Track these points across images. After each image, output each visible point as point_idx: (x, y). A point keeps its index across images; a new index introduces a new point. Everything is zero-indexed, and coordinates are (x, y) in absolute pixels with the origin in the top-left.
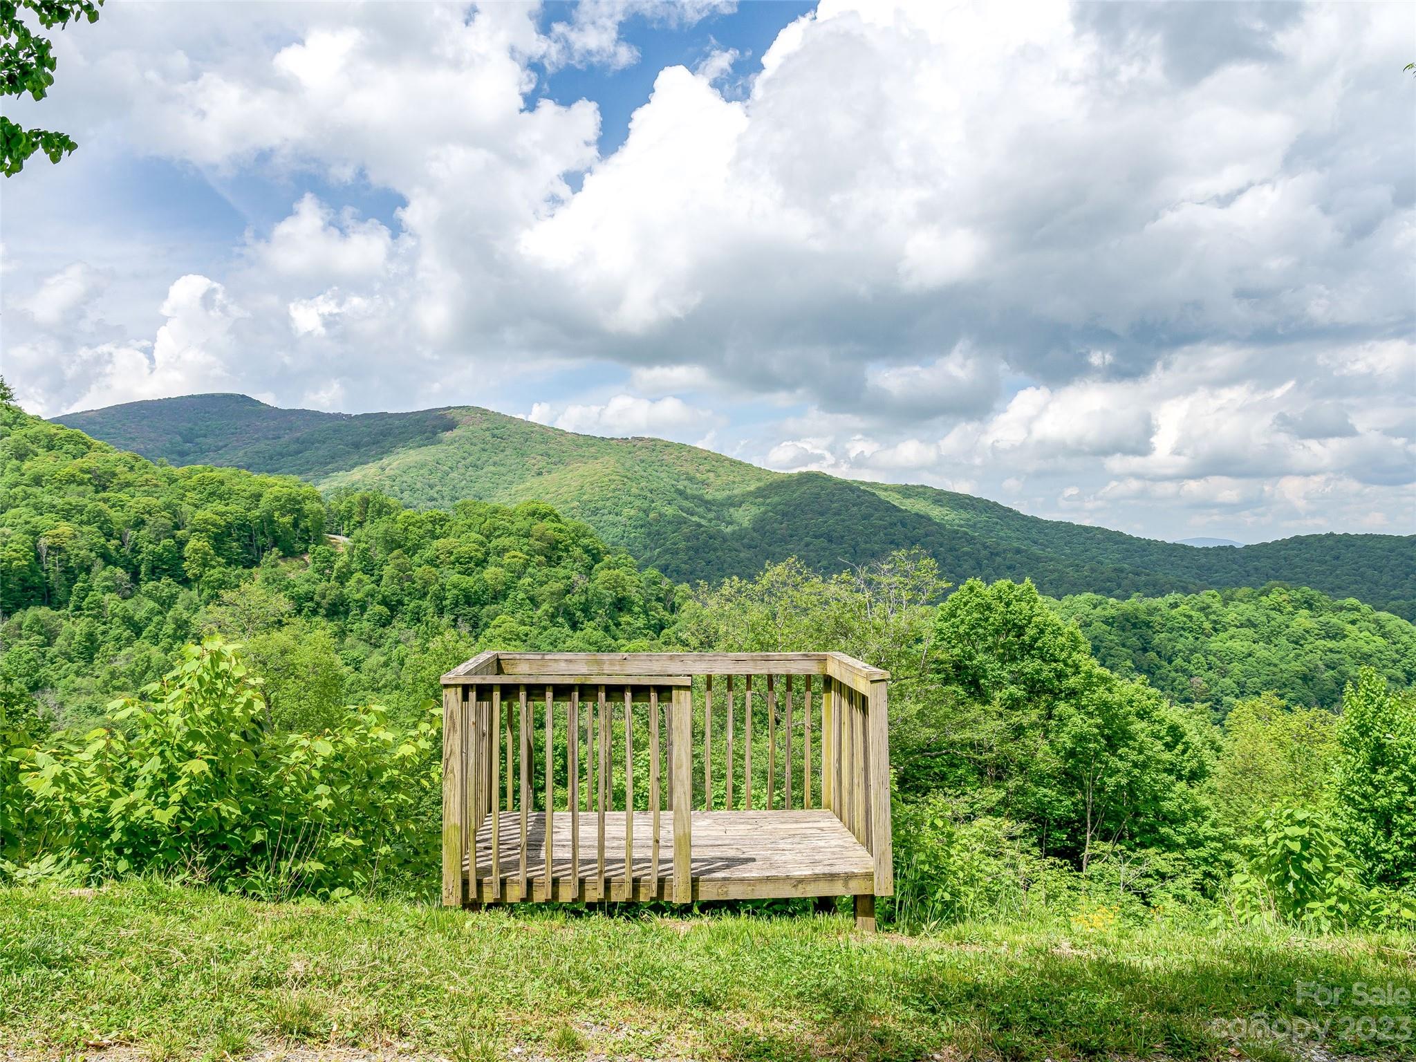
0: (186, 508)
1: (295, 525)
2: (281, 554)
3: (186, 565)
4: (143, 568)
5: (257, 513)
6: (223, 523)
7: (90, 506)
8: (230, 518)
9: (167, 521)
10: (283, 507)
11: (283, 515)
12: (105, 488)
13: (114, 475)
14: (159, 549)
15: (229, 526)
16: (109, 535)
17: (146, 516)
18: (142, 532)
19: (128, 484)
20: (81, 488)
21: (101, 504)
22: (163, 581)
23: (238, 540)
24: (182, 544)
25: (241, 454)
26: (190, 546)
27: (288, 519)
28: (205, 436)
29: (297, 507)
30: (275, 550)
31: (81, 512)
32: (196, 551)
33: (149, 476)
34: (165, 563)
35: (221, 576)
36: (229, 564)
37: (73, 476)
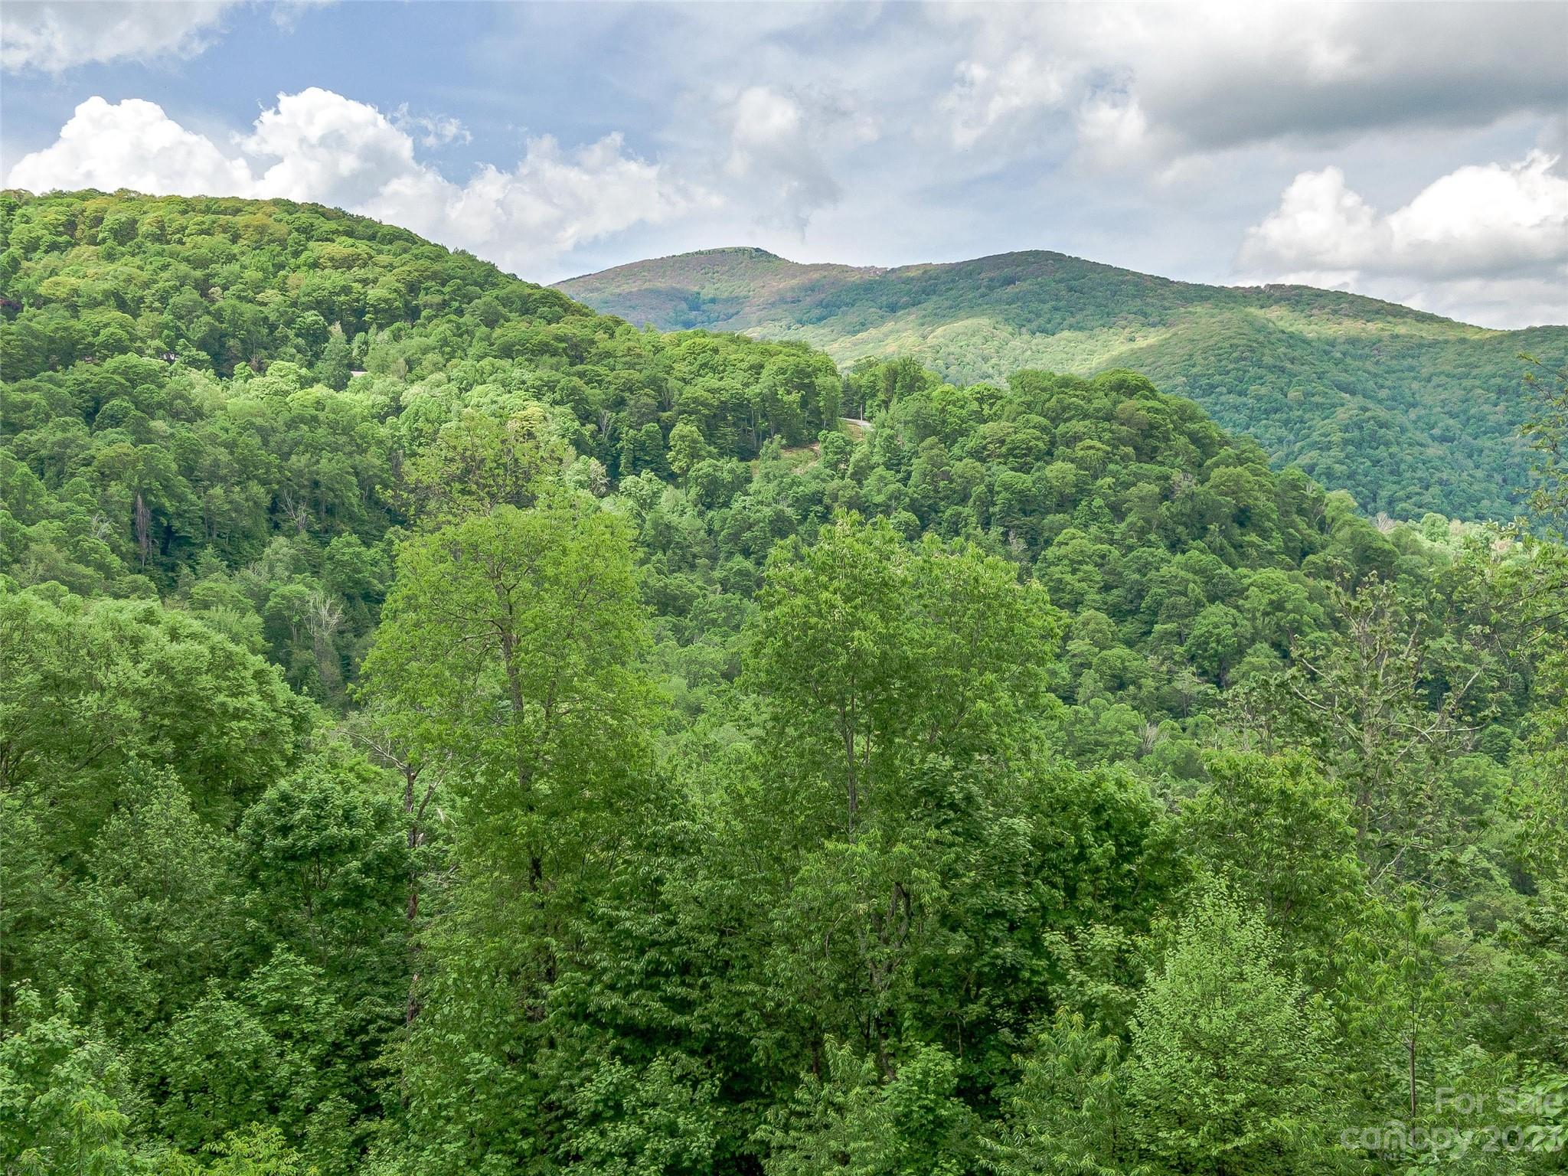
0: (673, 383)
1: (804, 403)
2: (784, 442)
3: (670, 455)
4: (623, 460)
5: (756, 389)
6: (716, 403)
7: (563, 382)
8: (725, 396)
9: (650, 401)
10: (787, 382)
11: (789, 393)
12: (582, 361)
13: (592, 342)
14: (641, 435)
15: (724, 406)
16: (585, 417)
17: (627, 394)
18: (622, 414)
19: (608, 354)
20: (555, 360)
21: (575, 378)
22: (643, 475)
23: (734, 425)
24: (667, 428)
26: (674, 432)
27: (795, 396)
28: (713, 302)
29: (806, 381)
30: (777, 437)
31: (552, 389)
32: (682, 438)
33: (631, 344)
34: (648, 453)
35: (711, 470)
36: (721, 455)
37: (547, 344)
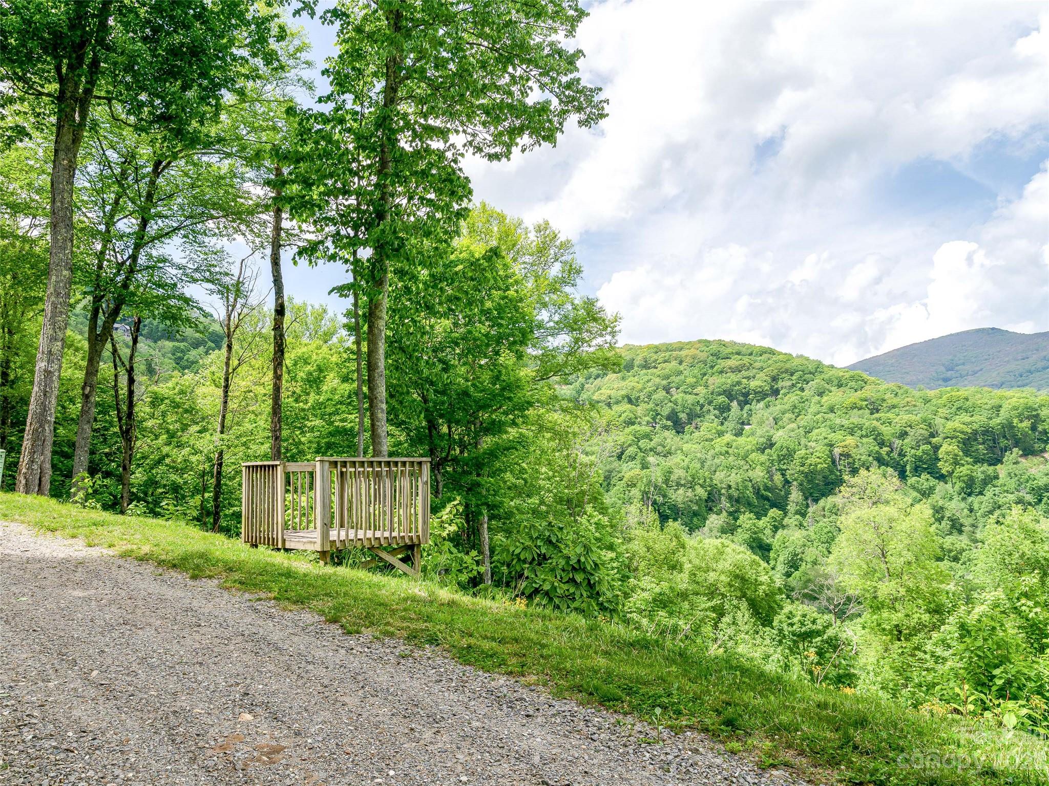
0: (938, 421)
1: (1034, 428)
2: (1021, 452)
3: (940, 464)
4: (908, 468)
5: (998, 421)
6: (970, 431)
7: (867, 424)
8: (975, 426)
9: (924, 432)
10: (1020, 415)
11: (1021, 421)
12: (878, 411)
13: (884, 400)
14: (919, 453)
15: (975, 433)
16: (882, 444)
17: (908, 429)
18: (906, 441)
19: (894, 407)
20: (861, 412)
21: (875, 422)
22: (922, 476)
23: (983, 443)
24: (936, 448)
25: (994, 374)
26: (942, 450)
27: (1026, 424)
28: (963, 364)
29: (1034, 413)
30: (1015, 450)
31: (861, 429)
32: (947, 453)
33: (909, 399)
34: (925, 463)
35: (969, 472)
36: (975, 462)
37: (855, 404)
